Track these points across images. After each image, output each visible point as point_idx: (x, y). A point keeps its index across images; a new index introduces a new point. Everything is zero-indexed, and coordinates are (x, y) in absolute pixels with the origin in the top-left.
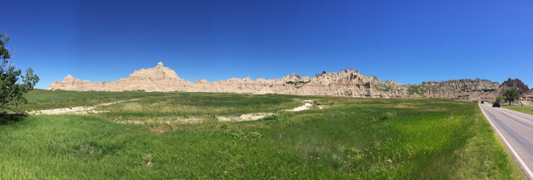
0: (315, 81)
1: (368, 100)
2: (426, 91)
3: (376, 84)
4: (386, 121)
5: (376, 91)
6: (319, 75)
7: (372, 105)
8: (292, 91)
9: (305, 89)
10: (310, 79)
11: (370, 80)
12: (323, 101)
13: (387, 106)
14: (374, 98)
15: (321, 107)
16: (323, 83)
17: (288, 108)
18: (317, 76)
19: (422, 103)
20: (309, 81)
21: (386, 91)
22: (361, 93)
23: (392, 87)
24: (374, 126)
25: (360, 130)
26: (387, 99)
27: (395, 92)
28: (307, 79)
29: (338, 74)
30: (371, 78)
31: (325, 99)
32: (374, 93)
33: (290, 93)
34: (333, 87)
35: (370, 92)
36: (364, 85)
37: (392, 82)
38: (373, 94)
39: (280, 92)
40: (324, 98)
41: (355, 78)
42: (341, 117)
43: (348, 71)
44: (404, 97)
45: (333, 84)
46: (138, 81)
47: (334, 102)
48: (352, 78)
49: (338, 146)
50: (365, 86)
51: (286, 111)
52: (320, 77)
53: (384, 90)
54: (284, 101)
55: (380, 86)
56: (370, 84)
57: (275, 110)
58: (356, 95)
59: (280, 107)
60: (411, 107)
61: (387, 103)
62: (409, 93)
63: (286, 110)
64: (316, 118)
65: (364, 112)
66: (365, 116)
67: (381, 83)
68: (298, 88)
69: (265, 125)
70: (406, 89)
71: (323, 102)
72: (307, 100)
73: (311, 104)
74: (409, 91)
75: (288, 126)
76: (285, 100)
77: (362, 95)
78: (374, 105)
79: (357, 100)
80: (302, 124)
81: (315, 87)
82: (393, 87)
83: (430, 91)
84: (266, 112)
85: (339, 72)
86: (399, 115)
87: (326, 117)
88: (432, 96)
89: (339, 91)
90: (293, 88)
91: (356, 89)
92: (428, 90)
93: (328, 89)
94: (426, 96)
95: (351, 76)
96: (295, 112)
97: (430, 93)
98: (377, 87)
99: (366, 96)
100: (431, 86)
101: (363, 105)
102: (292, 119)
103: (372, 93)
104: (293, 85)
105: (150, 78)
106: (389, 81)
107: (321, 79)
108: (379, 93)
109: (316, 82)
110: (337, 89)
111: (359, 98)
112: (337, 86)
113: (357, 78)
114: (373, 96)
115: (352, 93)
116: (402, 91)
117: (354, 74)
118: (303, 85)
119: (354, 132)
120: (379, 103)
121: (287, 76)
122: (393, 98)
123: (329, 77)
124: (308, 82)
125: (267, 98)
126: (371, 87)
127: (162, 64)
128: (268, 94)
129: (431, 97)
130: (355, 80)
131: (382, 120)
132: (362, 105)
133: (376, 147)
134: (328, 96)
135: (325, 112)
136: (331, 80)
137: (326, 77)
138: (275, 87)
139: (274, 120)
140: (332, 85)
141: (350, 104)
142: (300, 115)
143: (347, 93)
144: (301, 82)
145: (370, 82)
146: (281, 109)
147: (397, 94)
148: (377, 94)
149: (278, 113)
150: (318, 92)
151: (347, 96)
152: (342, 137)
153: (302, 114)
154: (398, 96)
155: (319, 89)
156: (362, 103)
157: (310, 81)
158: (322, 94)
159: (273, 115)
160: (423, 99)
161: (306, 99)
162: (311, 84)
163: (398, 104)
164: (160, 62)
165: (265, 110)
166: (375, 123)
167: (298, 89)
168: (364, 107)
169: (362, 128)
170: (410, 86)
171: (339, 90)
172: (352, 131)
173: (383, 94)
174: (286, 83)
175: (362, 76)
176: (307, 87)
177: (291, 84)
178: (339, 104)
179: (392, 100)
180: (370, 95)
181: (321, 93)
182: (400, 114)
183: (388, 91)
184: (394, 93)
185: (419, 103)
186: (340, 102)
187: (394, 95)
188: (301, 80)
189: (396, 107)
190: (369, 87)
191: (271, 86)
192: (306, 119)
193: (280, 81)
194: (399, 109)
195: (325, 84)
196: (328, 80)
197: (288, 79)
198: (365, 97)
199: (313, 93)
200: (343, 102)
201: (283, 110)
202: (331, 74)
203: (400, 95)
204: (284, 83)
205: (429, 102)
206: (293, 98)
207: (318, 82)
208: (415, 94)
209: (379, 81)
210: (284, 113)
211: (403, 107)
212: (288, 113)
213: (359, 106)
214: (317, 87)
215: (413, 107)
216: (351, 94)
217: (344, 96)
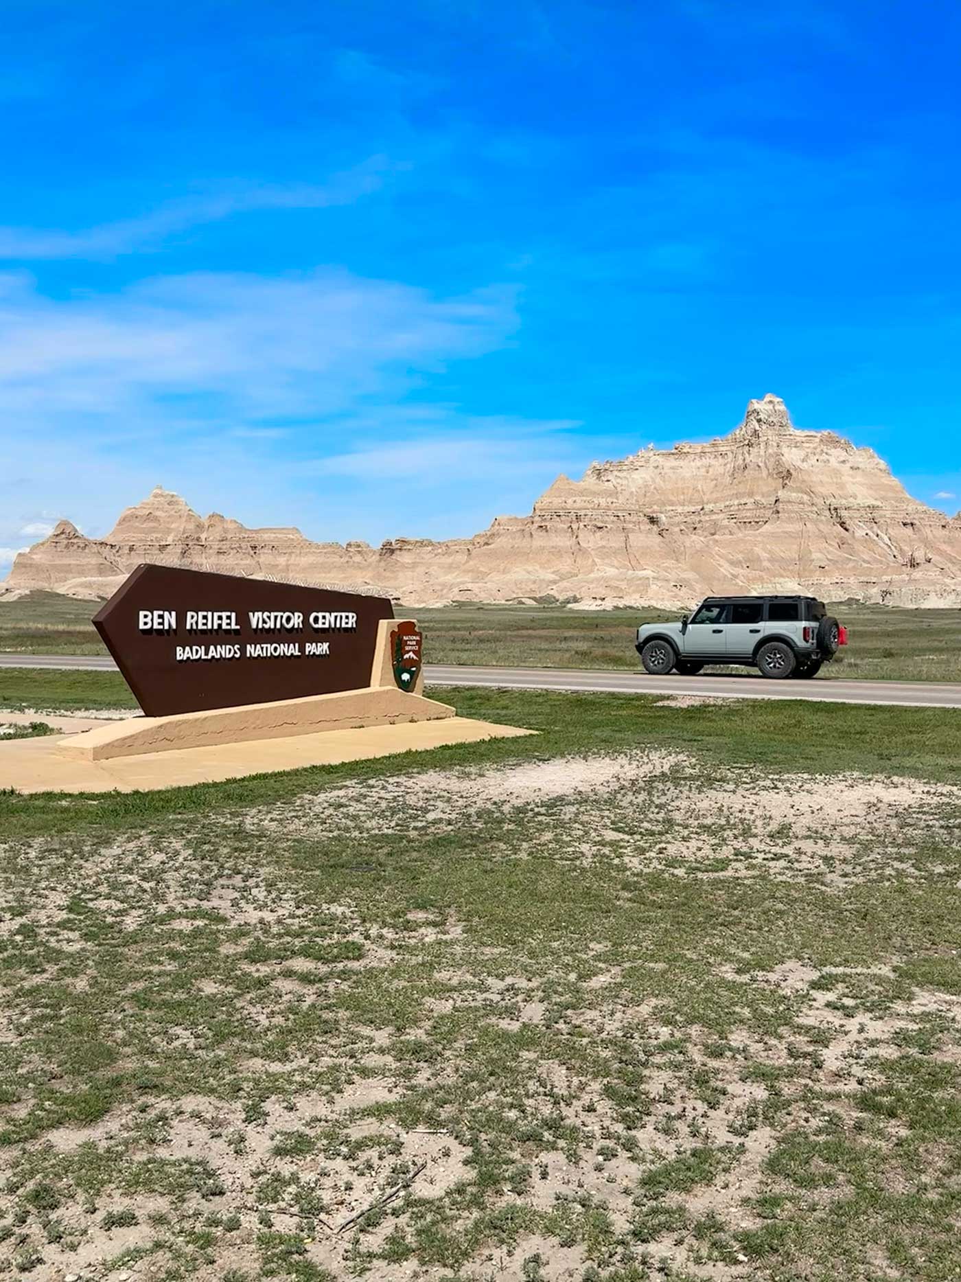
46: (565, 541)
105: (653, 520)
127: (782, 408)
164: (768, 398)
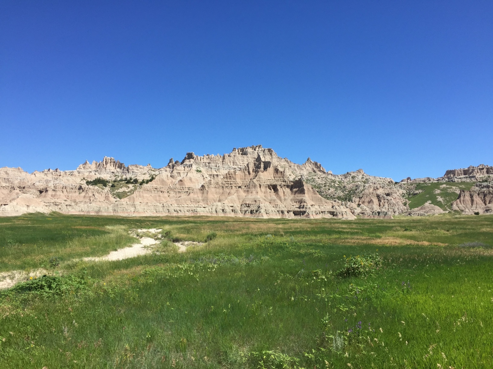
0: (165, 179)
1: (301, 224)
2: (459, 197)
3: (319, 181)
4: (353, 279)
5: (321, 201)
6: (176, 163)
7: (314, 238)
8: (104, 205)
9: (140, 200)
10: (153, 173)
11: (305, 173)
12: (188, 231)
13: (353, 241)
14: (316, 220)
15: (182, 248)
16: (187, 184)
17: (93, 253)
18: (171, 164)
19: (451, 231)
20: (149, 178)
21: (345, 199)
22: (282, 207)
23: (361, 188)
24: (322, 294)
25: (286, 304)
26: (349, 223)
27: (370, 202)
28: (145, 174)
29: (224, 158)
30: (308, 168)
31: (190, 225)
32: (317, 207)
33: (99, 211)
34: (213, 193)
35: (305, 204)
36: (288, 186)
37: (360, 176)
38: (313, 209)
39: (70, 208)
40: (191, 222)
41: (265, 168)
42: (235, 271)
43: (250, 150)
44: (397, 214)
45: (212, 186)
47: (217, 233)
48: (260, 168)
49: (231, 348)
50: (291, 188)
51: (85, 263)
52: (180, 168)
53: (339, 198)
54: (79, 234)
55: (331, 187)
56: (304, 183)
57: (51, 262)
58: (270, 211)
59: (68, 250)
60: (420, 243)
61: (352, 233)
62: (409, 202)
63: (86, 259)
64: (170, 276)
65: (293, 256)
66: (296, 267)
67: (333, 178)
68: (120, 196)
69: (18, 307)
70: (401, 191)
71: (188, 233)
72: (145, 228)
73: (156, 239)
74: (409, 199)
75: (91, 303)
76: (85, 231)
77: (286, 213)
78: (319, 237)
79: (271, 225)
80: (133, 295)
81: (166, 195)
82: (364, 190)
83: (471, 196)
84: (22, 267)
85: (227, 155)
86: (388, 265)
87: (195, 272)
88: (481, 212)
89: (227, 204)
90: (107, 198)
91: (269, 198)
92: (467, 194)
93: (200, 198)
94: (462, 211)
95: (257, 163)
96: (113, 262)
97: (472, 201)
98: (322, 189)
99: (296, 213)
100: (473, 179)
101: (289, 239)
102: (101, 282)
103: (309, 206)
104: (107, 189)
106: (353, 174)
107: (181, 172)
108: (328, 206)
109: (170, 181)
110: (223, 197)
111: (278, 220)
112: (221, 191)
113: (271, 170)
114: (314, 214)
115: (259, 207)
116: (389, 198)
117: (263, 159)
118: (136, 189)
119: (271, 308)
120: (330, 232)
121: (91, 163)
122: (366, 217)
123: (201, 169)
124: (147, 182)
125: (28, 228)
126: (306, 192)
128: (31, 214)
129: (477, 214)
130: (265, 173)
131: (345, 277)
132: (285, 239)
133: (333, 350)
134: (199, 217)
135: (193, 259)
136: (206, 175)
137: (194, 167)
138: (54, 193)
139: (47, 290)
140: (209, 187)
141: (256, 235)
142: (124, 271)
143: (246, 209)
144: (128, 182)
145: (304, 178)
146: (70, 256)
147: (376, 208)
148: (322, 209)
149: (62, 268)
150: (175, 206)
151: (248, 216)
152: (241, 324)
153: (132, 267)
154: (379, 213)
155: (176, 200)
156: (286, 233)
157: (152, 179)
158: (185, 213)
159: (45, 276)
160: (453, 220)
161: (141, 228)
162: (155, 186)
163: (381, 235)
165: (19, 263)
166: (325, 285)
167: (120, 198)
168: (292, 244)
169: (293, 299)
170: (412, 184)
171: (226, 202)
172: (267, 306)
173: (337, 207)
174: (88, 183)
175: (283, 163)
176: (145, 195)
177: (101, 185)
178: (228, 237)
179: (364, 223)
180: (305, 212)
181: (182, 209)
182: (393, 261)
183: (350, 200)
184: (366, 204)
185: (443, 231)
186: (231, 231)
187: (368, 211)
188: (128, 176)
189: (378, 242)
190: (302, 191)
191: (41, 192)
192: (142, 280)
193: (69, 178)
194: (386, 247)
195: (191, 185)
196: (199, 175)
197: (93, 173)
198: (292, 216)
199: (161, 209)
200: (238, 233)
201: (76, 260)
202: (205, 160)
203: (384, 210)
204: (82, 182)
205: (473, 229)
206: (106, 224)
207: (174, 181)
208: (427, 204)
209: (328, 174)
210: (80, 267)
211: (398, 242)
212: (92, 267)
213: (279, 240)
214: (172, 194)
215: (426, 243)
216: (257, 211)
217: (240, 215)
